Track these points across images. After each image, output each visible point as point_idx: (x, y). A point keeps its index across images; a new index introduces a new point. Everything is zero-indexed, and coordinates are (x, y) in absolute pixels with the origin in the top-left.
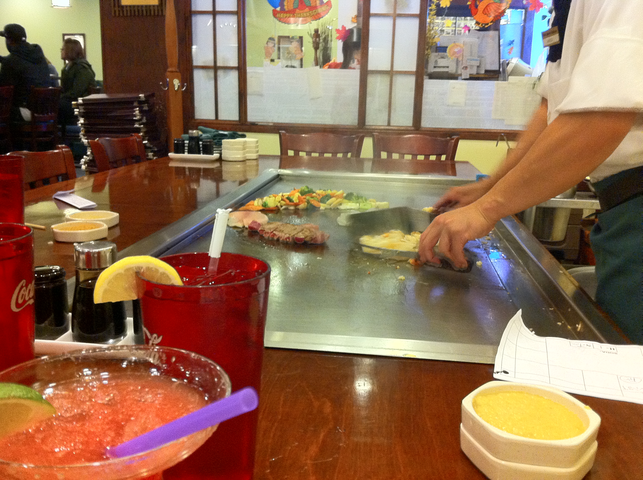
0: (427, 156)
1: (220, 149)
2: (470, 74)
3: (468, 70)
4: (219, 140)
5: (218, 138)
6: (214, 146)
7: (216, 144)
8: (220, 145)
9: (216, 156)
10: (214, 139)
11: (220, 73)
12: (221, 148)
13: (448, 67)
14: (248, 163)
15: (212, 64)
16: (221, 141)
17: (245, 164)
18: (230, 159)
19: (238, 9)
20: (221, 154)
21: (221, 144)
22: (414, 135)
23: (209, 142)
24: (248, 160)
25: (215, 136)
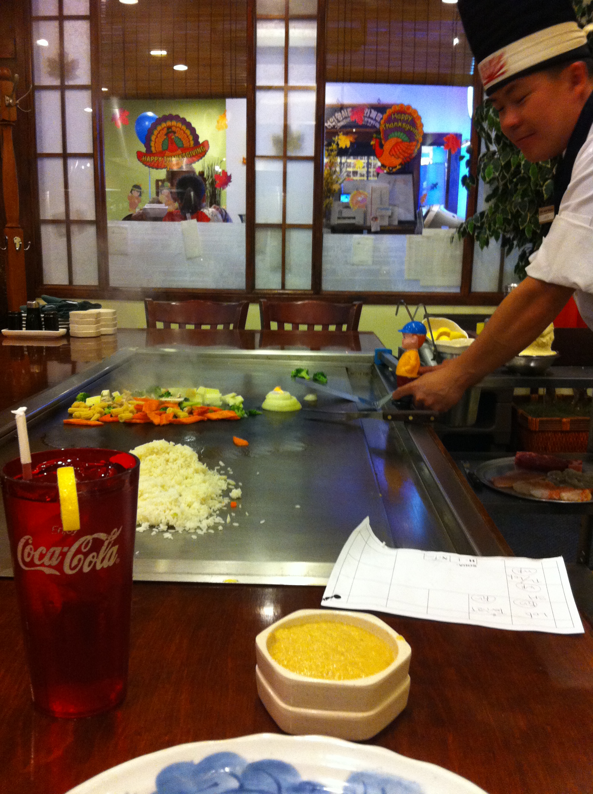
0: (326, 327)
1: (67, 323)
2: (381, 226)
3: (378, 221)
4: (66, 312)
5: (65, 309)
6: (59, 319)
7: (62, 317)
8: (66, 318)
9: (62, 331)
10: (59, 311)
11: (74, 229)
12: (68, 321)
13: (354, 218)
14: (104, 339)
15: (63, 217)
16: (68, 313)
17: (100, 340)
18: (80, 336)
19: (94, 150)
20: (68, 329)
21: (68, 317)
22: (310, 302)
23: (52, 314)
24: (102, 335)
25: (60, 307)
